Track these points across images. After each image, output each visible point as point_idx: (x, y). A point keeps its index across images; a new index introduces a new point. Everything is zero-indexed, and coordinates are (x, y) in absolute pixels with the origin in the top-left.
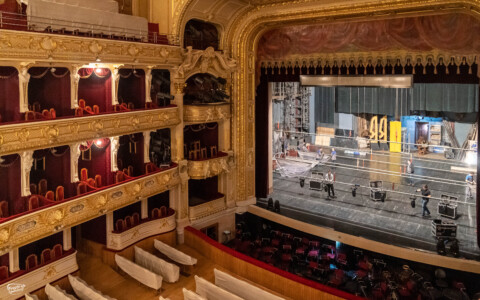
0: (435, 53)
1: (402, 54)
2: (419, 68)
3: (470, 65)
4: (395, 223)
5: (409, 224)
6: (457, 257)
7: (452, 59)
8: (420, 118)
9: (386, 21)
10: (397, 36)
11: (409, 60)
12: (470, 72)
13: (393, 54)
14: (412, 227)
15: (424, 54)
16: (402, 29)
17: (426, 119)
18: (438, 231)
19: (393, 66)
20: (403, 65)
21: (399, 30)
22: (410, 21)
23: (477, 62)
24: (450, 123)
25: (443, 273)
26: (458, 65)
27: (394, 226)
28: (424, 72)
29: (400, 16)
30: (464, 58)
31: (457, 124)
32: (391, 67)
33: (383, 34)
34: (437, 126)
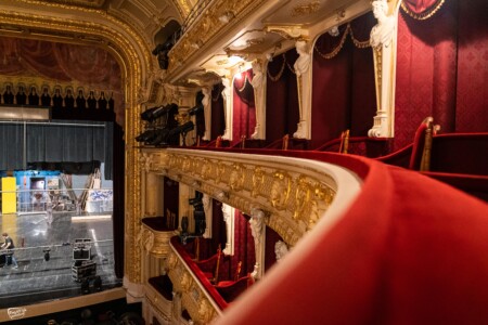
0: (75, 85)
1: (38, 82)
2: (58, 100)
3: (108, 100)
4: (30, 282)
5: (46, 278)
6: (101, 290)
7: (92, 93)
8: (36, 172)
9: (17, 39)
10: (31, 60)
11: (46, 90)
12: (108, 107)
13: (27, 81)
14: (50, 280)
15: (63, 85)
16: (37, 53)
17: (42, 174)
18: (79, 274)
19: (28, 95)
20: (40, 95)
21: (34, 53)
22: (46, 45)
23: (114, 98)
24: (67, 176)
25: (89, 312)
26: (97, 99)
27: (30, 285)
28: (64, 105)
29: (34, 36)
30: (103, 93)
31: (74, 177)
32: (24, 96)
33: (13, 54)
34: (54, 180)
